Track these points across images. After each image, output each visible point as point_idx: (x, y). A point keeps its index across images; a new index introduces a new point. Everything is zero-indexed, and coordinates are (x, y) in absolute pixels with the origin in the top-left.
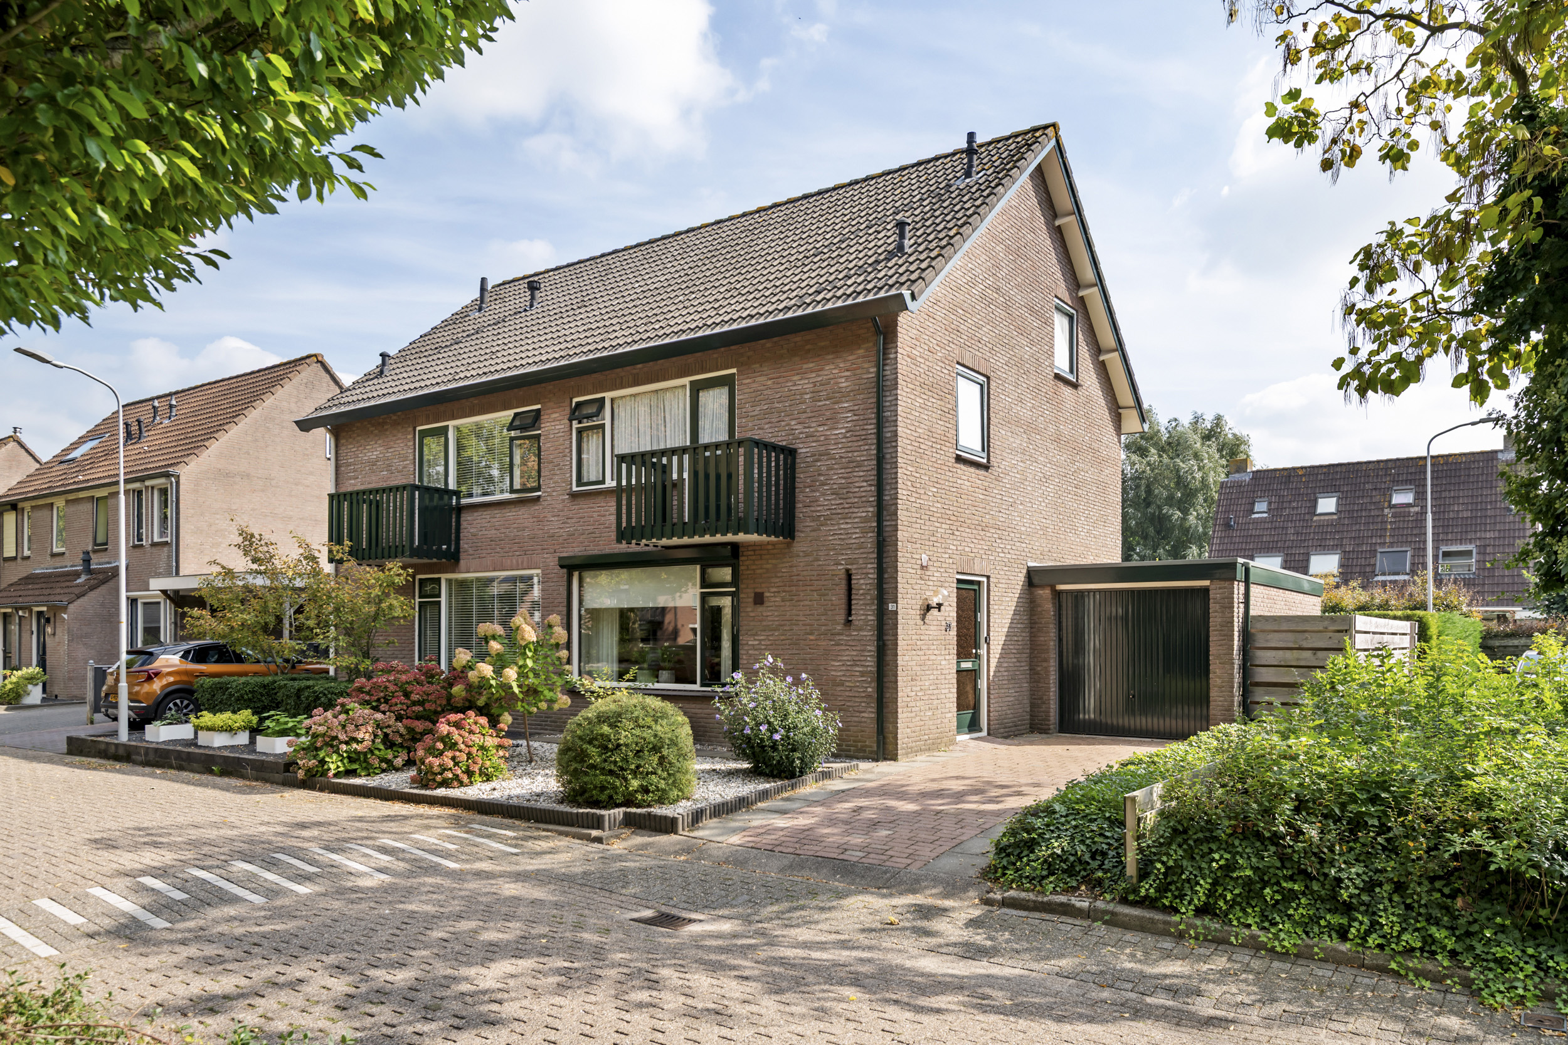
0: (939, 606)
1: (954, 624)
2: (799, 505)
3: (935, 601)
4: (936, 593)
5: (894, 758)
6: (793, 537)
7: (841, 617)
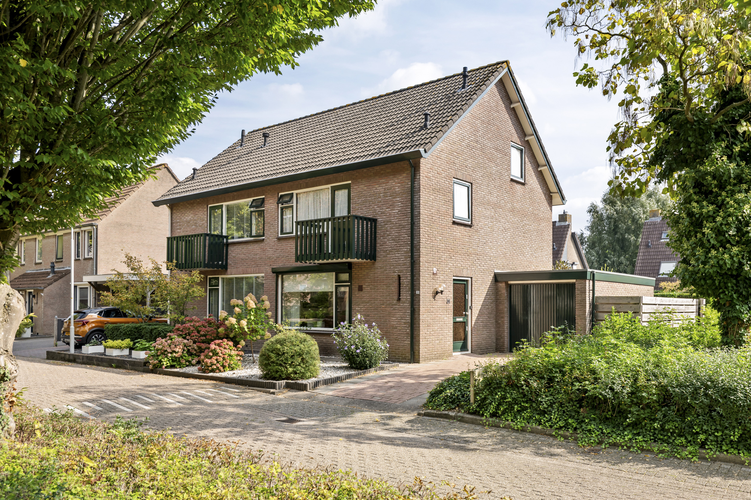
0: (442, 292)
1: (452, 300)
2: (378, 245)
3: (440, 289)
4: (440, 286)
5: (418, 362)
6: (375, 260)
7: (396, 297)
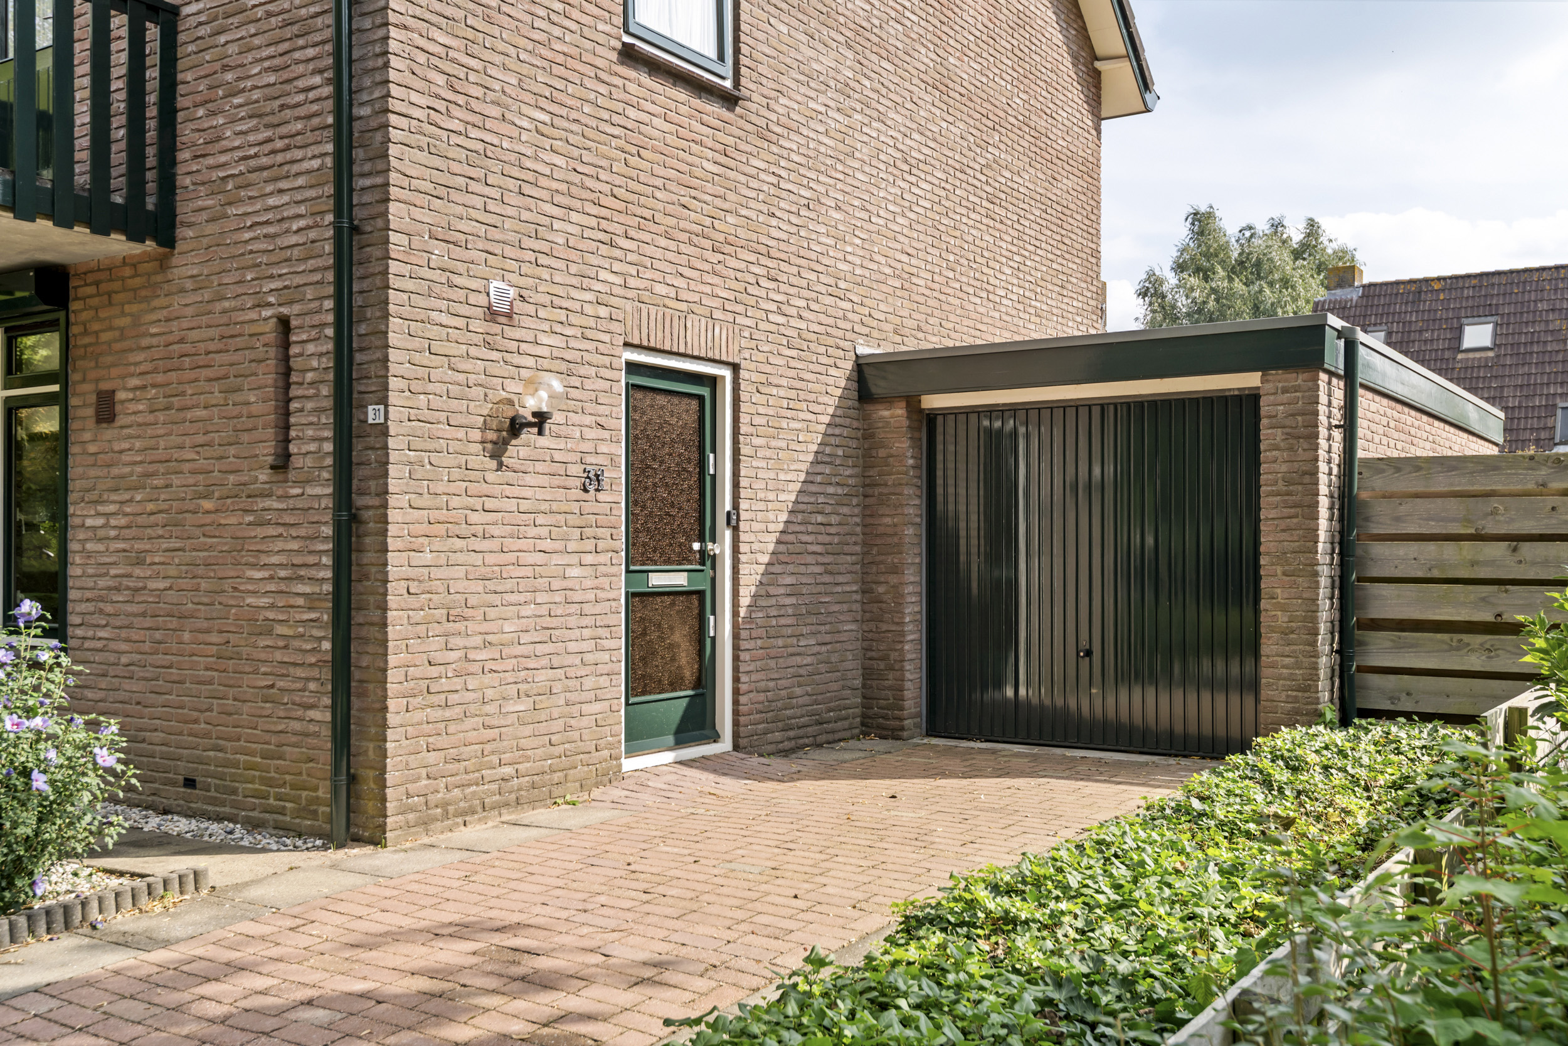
0: (541, 419)
1: (619, 474)
2: (183, 155)
3: (531, 404)
4: (533, 385)
5: (377, 840)
6: (168, 240)
7: (267, 451)
